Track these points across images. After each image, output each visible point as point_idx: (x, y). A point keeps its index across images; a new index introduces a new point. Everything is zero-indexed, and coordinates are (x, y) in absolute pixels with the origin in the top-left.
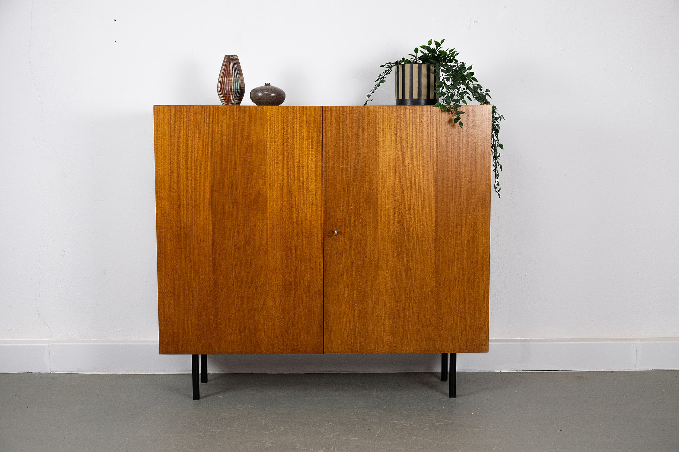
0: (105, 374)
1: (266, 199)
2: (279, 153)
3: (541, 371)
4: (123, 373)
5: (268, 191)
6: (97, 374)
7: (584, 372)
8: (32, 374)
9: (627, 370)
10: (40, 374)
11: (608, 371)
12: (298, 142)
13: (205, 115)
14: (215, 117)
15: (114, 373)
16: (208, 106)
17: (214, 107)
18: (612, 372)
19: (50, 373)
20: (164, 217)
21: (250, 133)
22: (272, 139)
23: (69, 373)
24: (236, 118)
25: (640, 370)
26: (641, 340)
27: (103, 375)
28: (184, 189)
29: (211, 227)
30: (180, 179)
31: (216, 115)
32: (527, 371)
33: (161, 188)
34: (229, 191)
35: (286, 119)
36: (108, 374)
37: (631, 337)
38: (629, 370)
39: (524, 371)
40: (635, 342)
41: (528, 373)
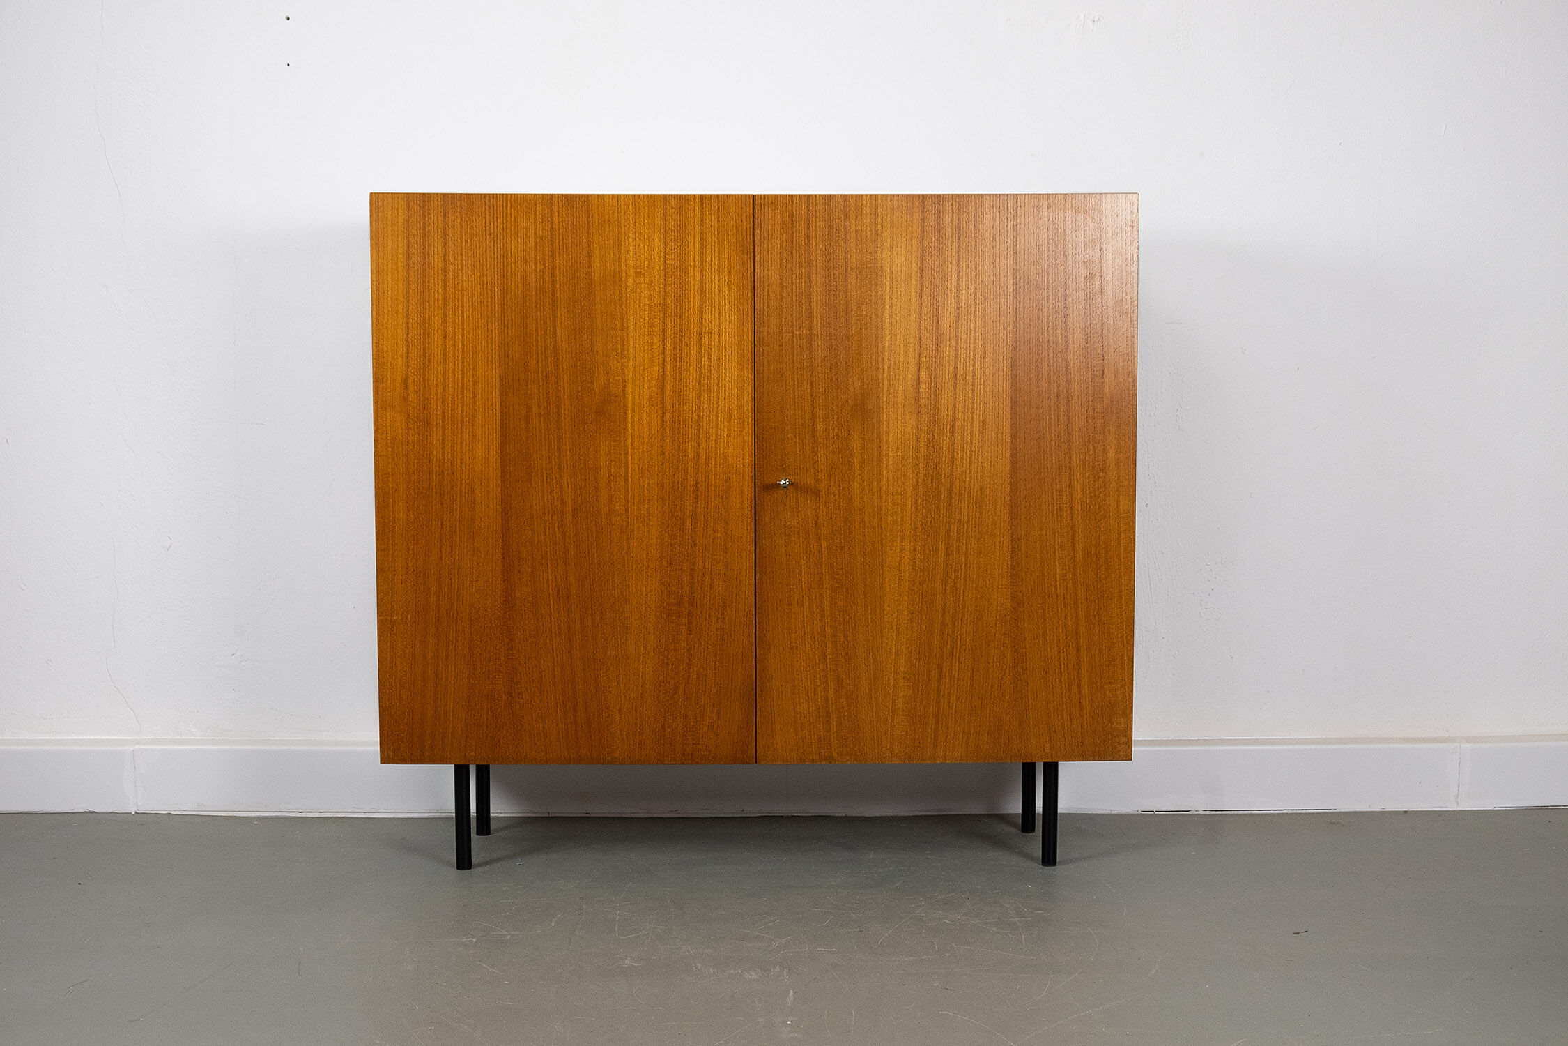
0: (259, 817)
1: (625, 407)
2: (655, 302)
3: (1245, 812)
4: (300, 815)
5: (629, 389)
6: (242, 815)
7: (1344, 812)
8: (96, 814)
9: (1438, 809)
10: (112, 815)
11: (1396, 811)
13: (488, 213)
14: (509, 219)
15: (278, 814)
18: (1406, 812)
19: (136, 813)
20: (393, 448)
21: (589, 256)
22: (638, 270)
23: (179, 813)
24: (556, 221)
25: (1467, 809)
26: (1470, 740)
27: (255, 818)
28: (437, 384)
29: (499, 472)
30: (430, 362)
31: (511, 214)
32: (1214, 812)
33: (385, 381)
34: (539, 389)
35: (671, 223)
36: (266, 817)
37: (1447, 736)
38: (1442, 807)
39: (1208, 812)
40: (1456, 745)
41: (1217, 815)
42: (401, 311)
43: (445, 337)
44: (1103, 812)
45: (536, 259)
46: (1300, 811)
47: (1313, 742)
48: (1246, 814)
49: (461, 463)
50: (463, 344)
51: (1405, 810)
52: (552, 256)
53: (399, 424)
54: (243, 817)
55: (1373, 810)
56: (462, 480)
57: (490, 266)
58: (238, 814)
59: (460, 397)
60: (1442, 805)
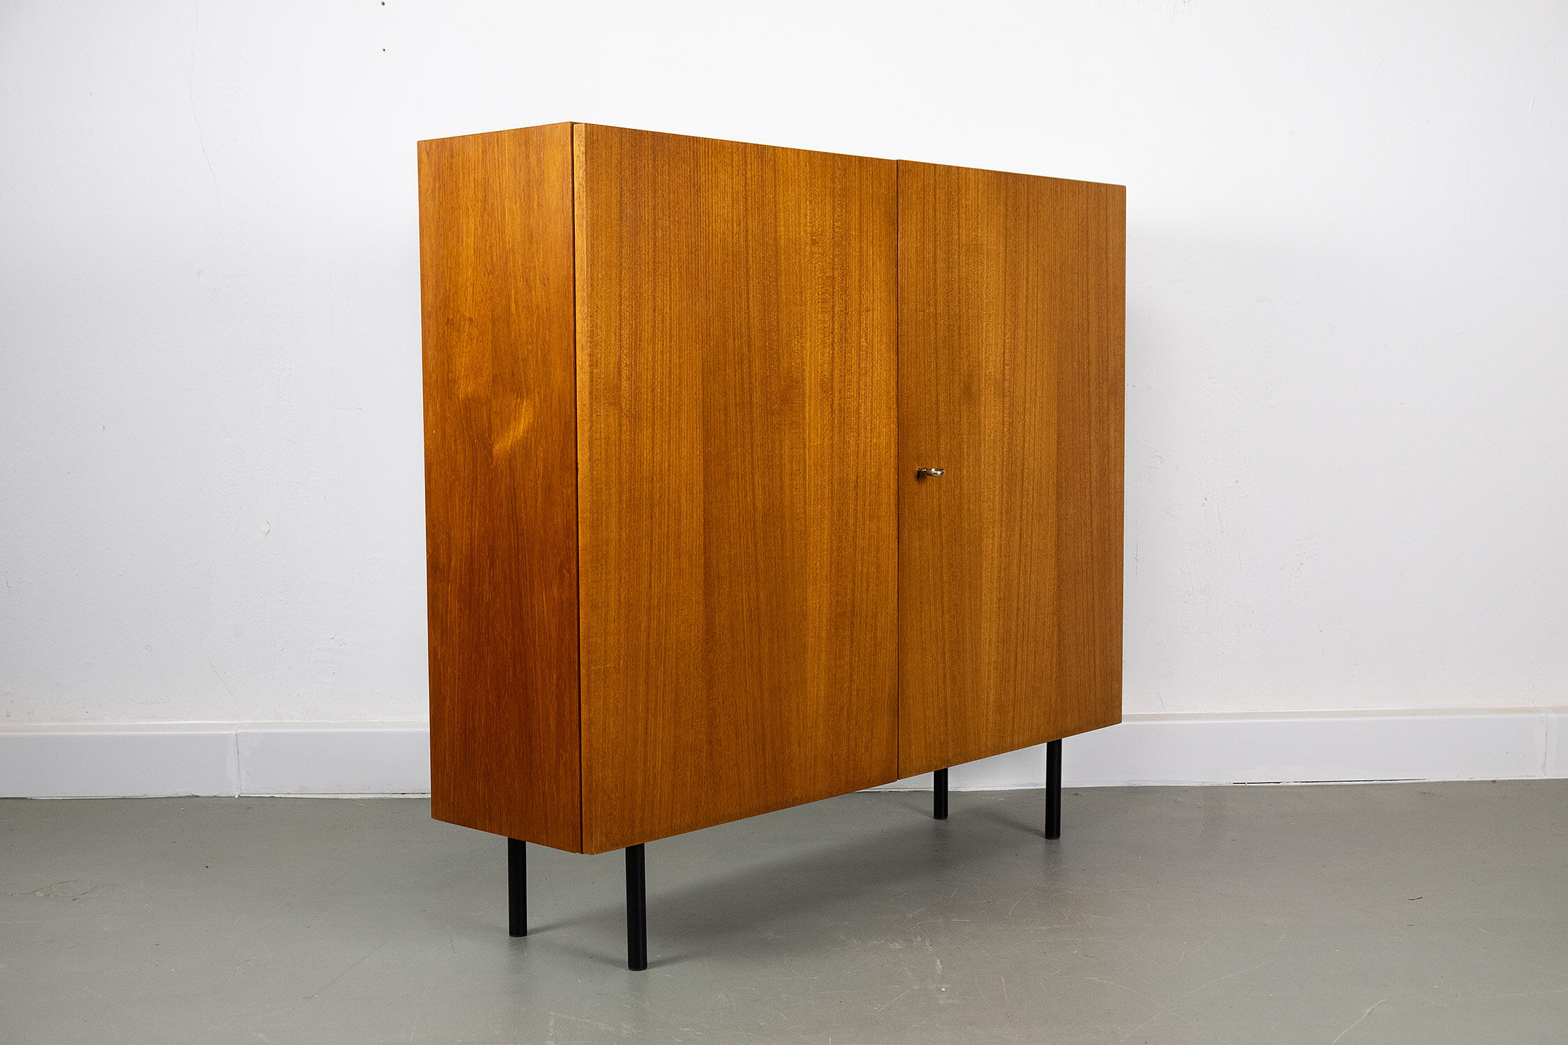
0: (362, 799)
1: (804, 393)
2: (827, 275)
3: (1339, 783)
4: (402, 796)
5: (807, 374)
6: (348, 798)
7: (1433, 783)
8: (200, 799)
9: (1525, 778)
10: (216, 798)
11: (1484, 781)
12: (858, 246)
13: (692, 160)
14: (710, 169)
15: (381, 796)
16: (693, 137)
17: (708, 142)
18: (1494, 781)
19: (239, 796)
20: (606, 451)
21: (776, 219)
22: (814, 238)
23: (282, 796)
24: (749, 175)
25: (1554, 778)
26: (1556, 710)
27: (358, 799)
28: (647, 369)
29: (701, 475)
30: (640, 341)
31: (712, 163)
32: (1305, 783)
33: (599, 364)
34: (735, 374)
35: (838, 187)
36: (369, 799)
37: (1533, 706)
38: (1530, 776)
39: (1298, 784)
40: (1542, 715)
41: (1308, 786)
42: (614, 275)
43: (654, 311)
44: (1195, 785)
45: (733, 220)
46: (1387, 782)
47: (1402, 713)
48: (1337, 785)
49: (669, 466)
50: (671, 319)
51: (1494, 779)
52: (746, 217)
53: (612, 420)
54: (346, 799)
55: (1461, 780)
56: (669, 487)
57: (695, 225)
58: (340, 797)
59: (667, 384)
60: (1529, 775)
